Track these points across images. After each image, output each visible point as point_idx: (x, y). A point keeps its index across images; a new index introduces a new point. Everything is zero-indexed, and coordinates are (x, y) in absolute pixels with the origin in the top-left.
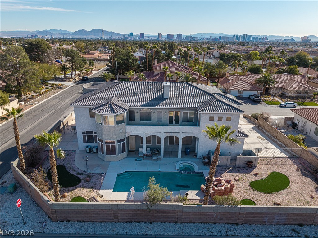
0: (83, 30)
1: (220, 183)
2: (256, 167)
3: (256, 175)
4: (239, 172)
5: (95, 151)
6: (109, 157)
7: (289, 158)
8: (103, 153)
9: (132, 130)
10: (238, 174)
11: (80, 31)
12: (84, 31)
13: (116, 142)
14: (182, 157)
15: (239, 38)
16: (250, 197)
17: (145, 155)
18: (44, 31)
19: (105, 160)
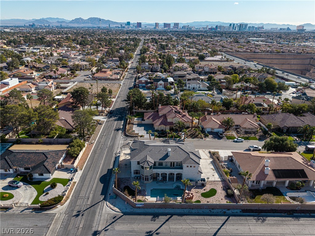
0: (80, 18)
1: (189, 195)
2: (205, 186)
3: (204, 190)
4: (198, 188)
5: (139, 178)
6: (146, 182)
7: (221, 181)
8: (143, 180)
9: (155, 171)
10: (197, 189)
11: (76, 19)
12: (81, 20)
13: (149, 176)
14: (176, 181)
15: (236, 27)
16: (200, 199)
17: (160, 180)
18: (40, 19)
19: (144, 183)
